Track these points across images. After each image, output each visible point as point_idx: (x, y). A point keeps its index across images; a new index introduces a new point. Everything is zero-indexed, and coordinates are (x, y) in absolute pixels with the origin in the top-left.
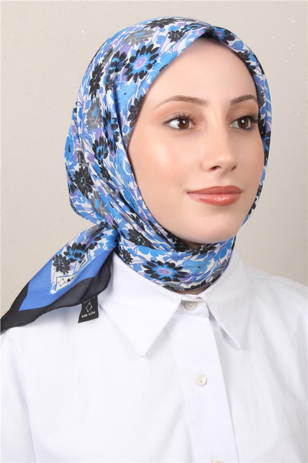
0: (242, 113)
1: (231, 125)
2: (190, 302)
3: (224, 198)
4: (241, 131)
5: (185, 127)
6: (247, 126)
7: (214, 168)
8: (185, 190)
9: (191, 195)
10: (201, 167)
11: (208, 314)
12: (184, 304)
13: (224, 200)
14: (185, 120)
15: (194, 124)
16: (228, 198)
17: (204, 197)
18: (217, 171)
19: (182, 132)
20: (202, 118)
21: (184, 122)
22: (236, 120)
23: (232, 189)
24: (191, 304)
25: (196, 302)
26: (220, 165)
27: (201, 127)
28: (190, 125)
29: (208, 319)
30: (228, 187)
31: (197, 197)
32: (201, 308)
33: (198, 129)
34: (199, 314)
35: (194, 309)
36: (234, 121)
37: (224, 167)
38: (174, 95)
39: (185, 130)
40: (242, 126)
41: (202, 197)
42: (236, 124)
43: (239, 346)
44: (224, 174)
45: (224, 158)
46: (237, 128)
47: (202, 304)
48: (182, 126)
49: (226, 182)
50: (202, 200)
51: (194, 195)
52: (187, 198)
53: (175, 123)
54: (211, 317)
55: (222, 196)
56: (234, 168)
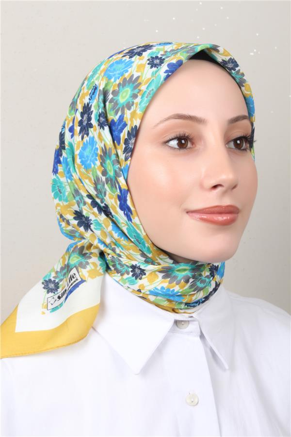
0: (237, 133)
1: (227, 145)
2: (182, 321)
3: (225, 218)
4: (237, 151)
5: (185, 146)
6: (242, 146)
7: (215, 187)
8: (185, 210)
9: (191, 214)
10: (202, 186)
11: (199, 334)
12: (177, 323)
13: (225, 220)
14: (184, 139)
15: (193, 143)
16: (228, 218)
17: (205, 216)
18: (219, 189)
19: (182, 151)
20: (201, 138)
21: (183, 141)
22: (232, 140)
23: (232, 209)
24: (183, 323)
25: (189, 321)
26: (222, 184)
27: (199, 146)
28: (189, 145)
29: (199, 338)
30: (228, 206)
31: (198, 216)
32: (193, 327)
33: (196, 148)
34: (191, 332)
35: (185, 328)
36: (230, 141)
37: (226, 185)
38: (173, 114)
39: (185, 150)
40: (238, 146)
41: (203, 217)
42: (232, 145)
43: (227, 367)
44: (224, 193)
45: (226, 176)
46: (232, 149)
47: (195, 323)
48: (181, 146)
49: (227, 202)
50: (202, 219)
51: (194, 214)
52: (187, 217)
53: (174, 143)
54: (202, 336)
55: (223, 215)
56: (235, 187)
